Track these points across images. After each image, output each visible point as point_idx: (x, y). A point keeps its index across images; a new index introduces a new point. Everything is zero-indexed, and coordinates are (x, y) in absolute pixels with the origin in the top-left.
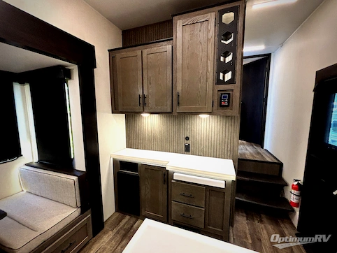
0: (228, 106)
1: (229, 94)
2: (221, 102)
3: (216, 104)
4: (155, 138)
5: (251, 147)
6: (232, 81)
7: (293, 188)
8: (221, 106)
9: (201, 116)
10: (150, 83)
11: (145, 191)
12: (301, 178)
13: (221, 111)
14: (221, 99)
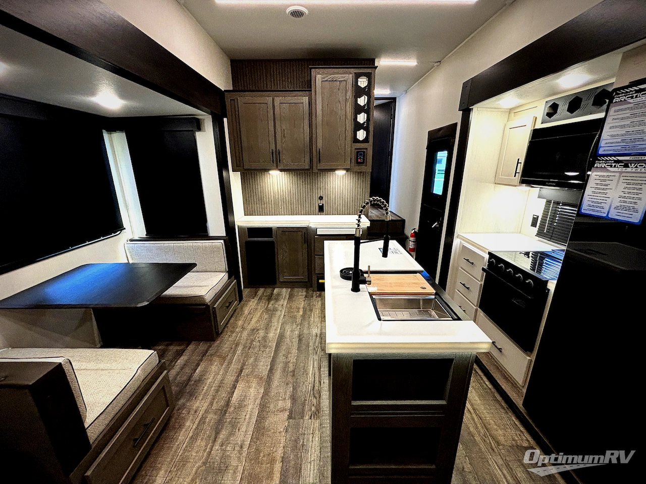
0: (363, 163)
1: (364, 152)
2: (357, 159)
3: (353, 161)
4: (283, 201)
5: (377, 211)
6: (366, 140)
7: (411, 236)
8: (358, 163)
9: (337, 172)
10: (284, 136)
11: (282, 256)
12: (417, 227)
13: (357, 168)
14: (357, 157)
